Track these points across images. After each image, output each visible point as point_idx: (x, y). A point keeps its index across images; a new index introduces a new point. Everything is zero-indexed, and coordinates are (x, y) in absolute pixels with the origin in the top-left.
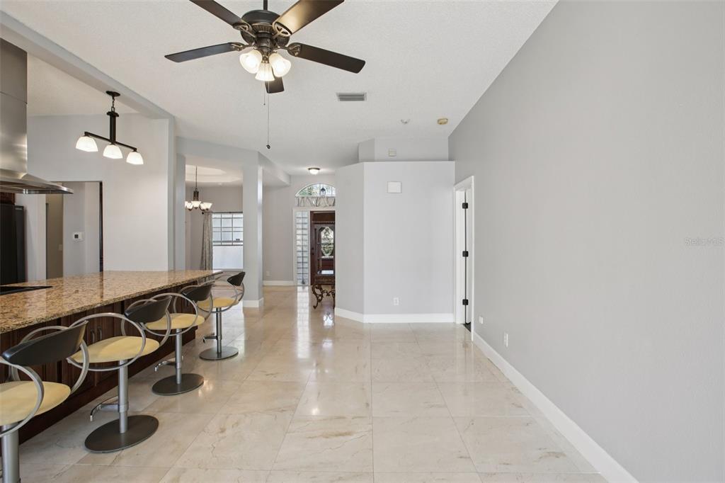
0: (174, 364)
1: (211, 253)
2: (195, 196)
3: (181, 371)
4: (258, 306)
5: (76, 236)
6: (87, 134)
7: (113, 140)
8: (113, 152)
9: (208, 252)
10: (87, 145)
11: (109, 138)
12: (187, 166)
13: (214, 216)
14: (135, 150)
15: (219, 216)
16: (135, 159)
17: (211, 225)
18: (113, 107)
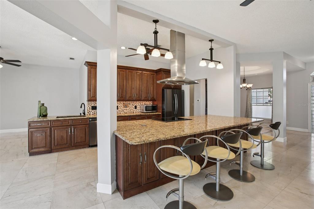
0: (239, 165)
1: (251, 109)
2: (243, 81)
3: (243, 169)
4: (283, 141)
5: (198, 100)
6: (203, 59)
7: (211, 60)
8: (212, 65)
9: (249, 108)
10: (203, 64)
11: (210, 59)
12: (241, 67)
13: (252, 91)
14: (220, 62)
15: (255, 90)
16: (220, 66)
17: (251, 95)
18: (211, 46)
